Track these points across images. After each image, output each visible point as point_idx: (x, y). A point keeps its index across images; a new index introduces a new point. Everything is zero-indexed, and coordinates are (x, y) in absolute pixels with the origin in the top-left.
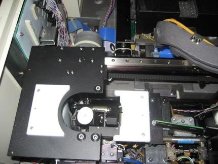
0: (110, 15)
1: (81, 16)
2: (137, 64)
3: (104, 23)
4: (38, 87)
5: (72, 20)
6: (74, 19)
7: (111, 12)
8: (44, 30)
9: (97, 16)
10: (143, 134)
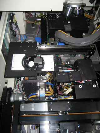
0: (38, 32)
1: (26, 33)
2: (51, 48)
3: (36, 36)
4: (14, 55)
5: (22, 35)
6: (23, 35)
7: (39, 31)
8: (12, 38)
9: (33, 33)
10: (52, 68)
